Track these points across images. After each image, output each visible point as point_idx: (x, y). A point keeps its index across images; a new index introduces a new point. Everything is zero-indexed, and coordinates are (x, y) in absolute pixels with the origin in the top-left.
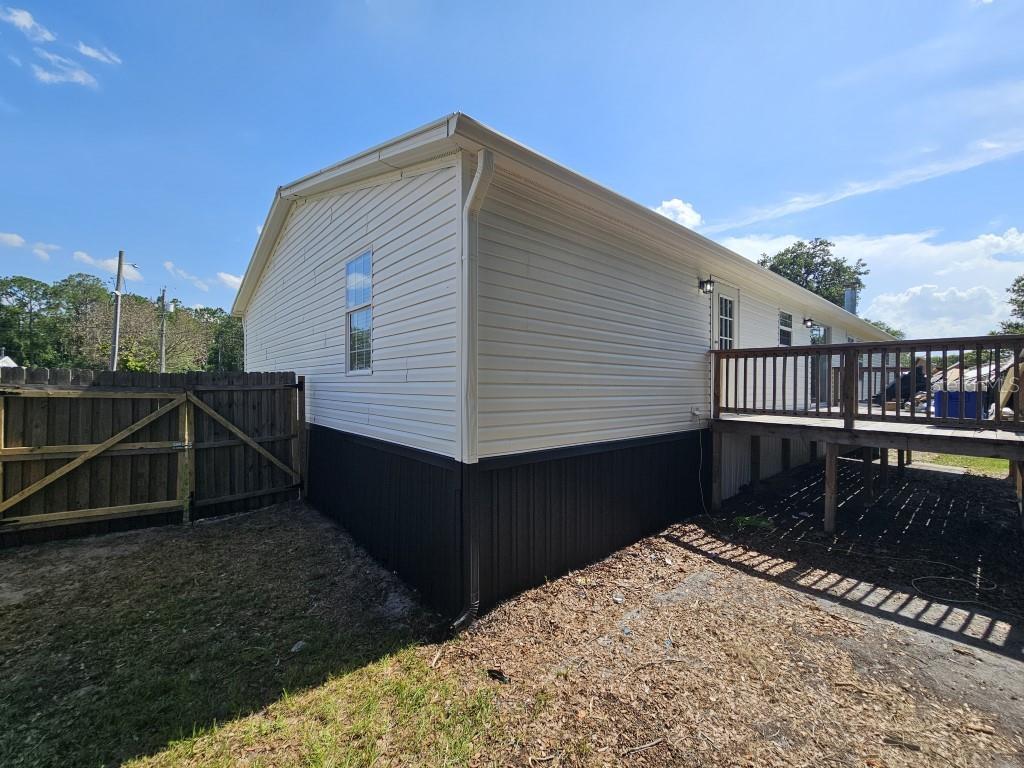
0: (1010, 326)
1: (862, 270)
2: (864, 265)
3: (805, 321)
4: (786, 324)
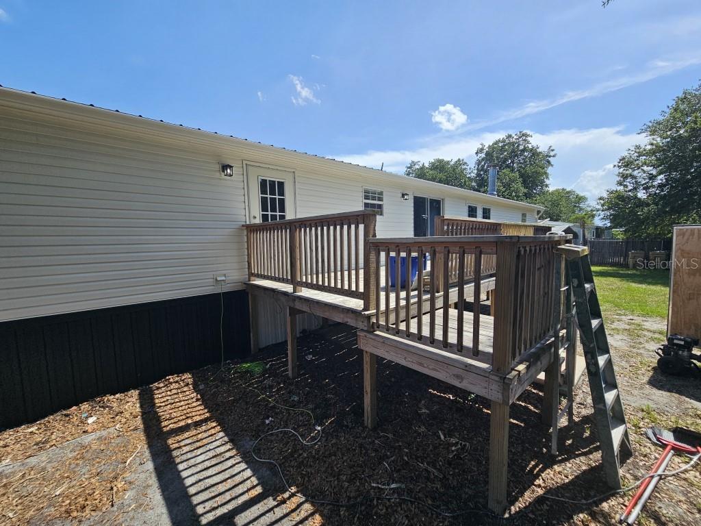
0: (612, 193)
1: (552, 154)
2: (552, 150)
3: (403, 195)
4: (374, 199)
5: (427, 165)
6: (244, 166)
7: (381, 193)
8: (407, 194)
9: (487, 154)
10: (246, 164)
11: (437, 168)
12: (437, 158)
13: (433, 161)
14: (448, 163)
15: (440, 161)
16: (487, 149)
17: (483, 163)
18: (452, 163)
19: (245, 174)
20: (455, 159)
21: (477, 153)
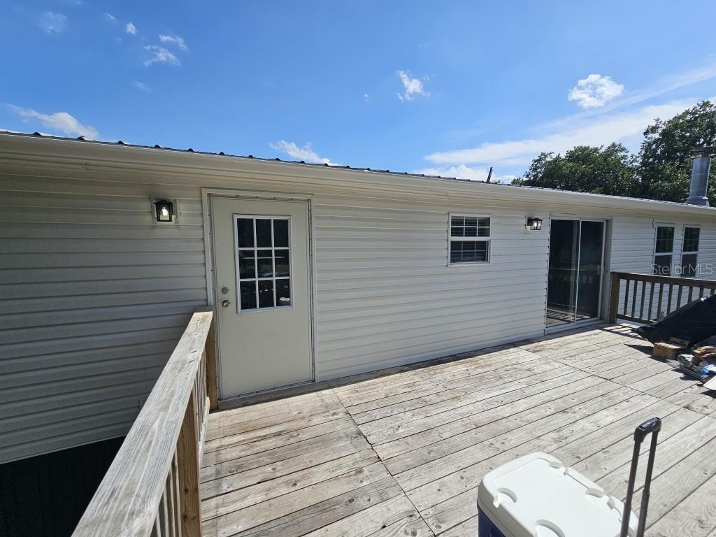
3: (530, 221)
4: (471, 233)
5: (563, 156)
6: (205, 198)
7: (485, 222)
8: (537, 220)
9: (664, 134)
10: (209, 195)
11: (578, 157)
12: (579, 145)
13: (573, 149)
14: (596, 150)
15: (583, 149)
16: (664, 127)
17: (654, 147)
18: (603, 150)
19: (206, 213)
20: (607, 144)
21: (645, 134)
